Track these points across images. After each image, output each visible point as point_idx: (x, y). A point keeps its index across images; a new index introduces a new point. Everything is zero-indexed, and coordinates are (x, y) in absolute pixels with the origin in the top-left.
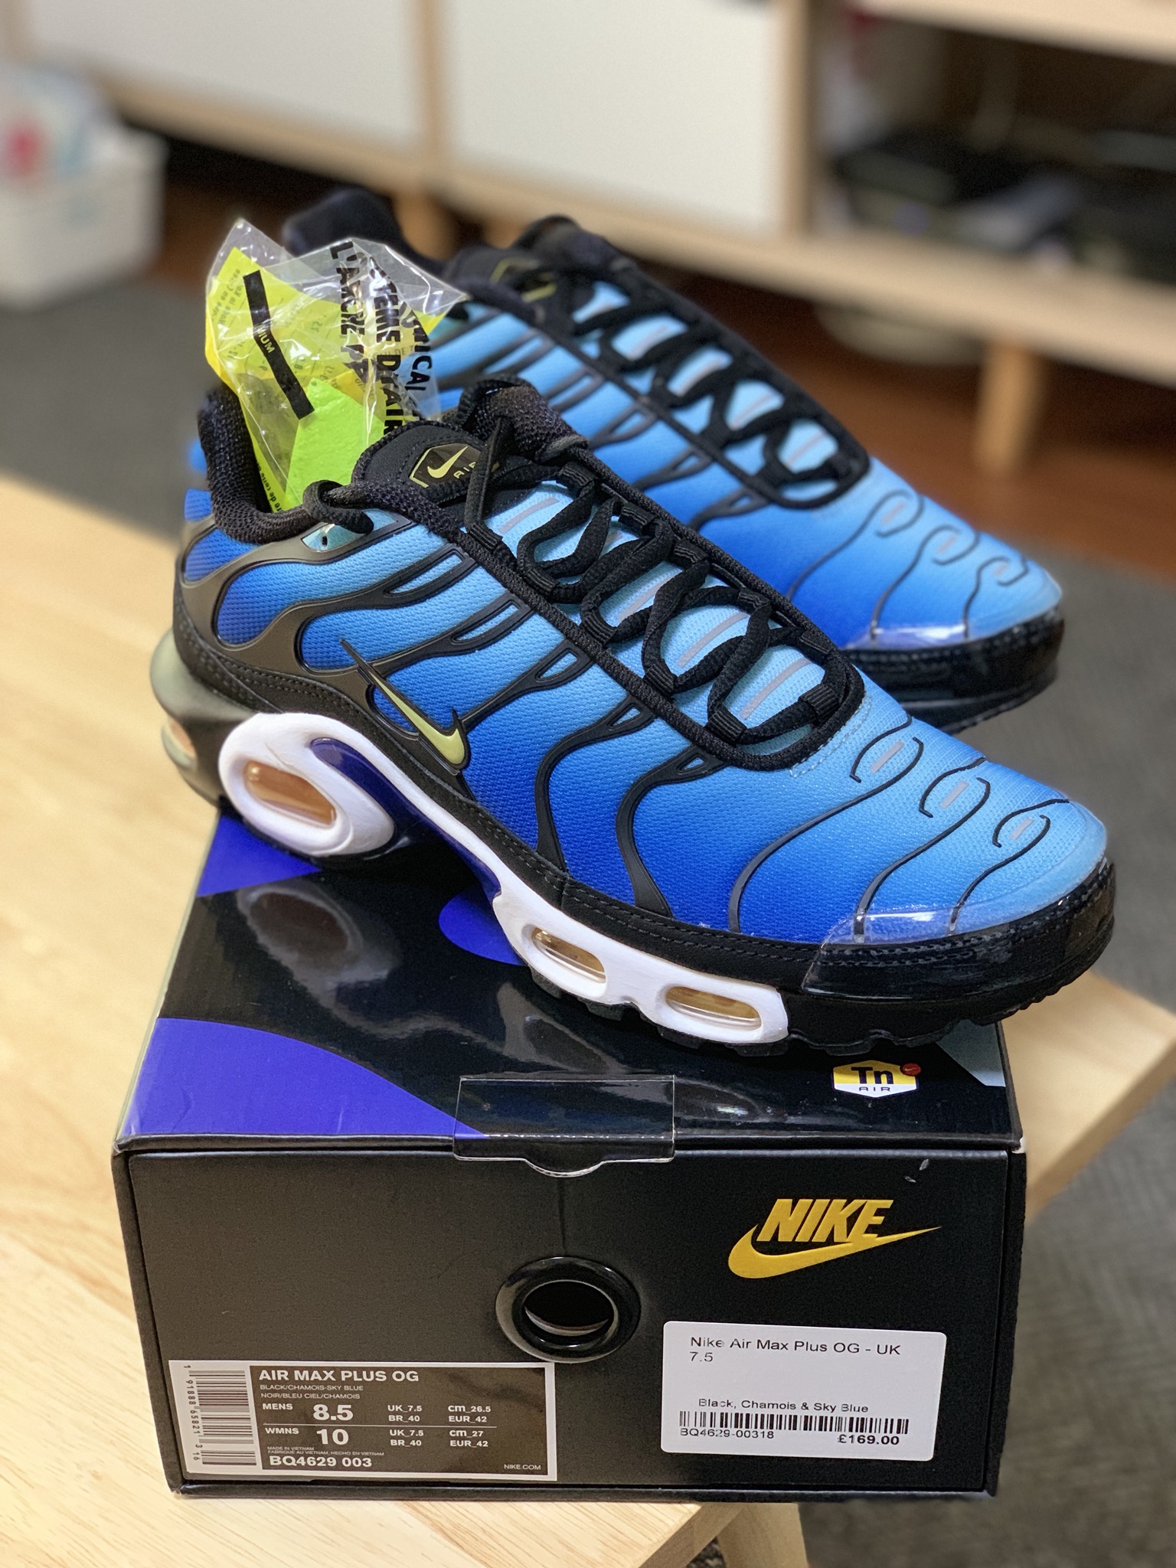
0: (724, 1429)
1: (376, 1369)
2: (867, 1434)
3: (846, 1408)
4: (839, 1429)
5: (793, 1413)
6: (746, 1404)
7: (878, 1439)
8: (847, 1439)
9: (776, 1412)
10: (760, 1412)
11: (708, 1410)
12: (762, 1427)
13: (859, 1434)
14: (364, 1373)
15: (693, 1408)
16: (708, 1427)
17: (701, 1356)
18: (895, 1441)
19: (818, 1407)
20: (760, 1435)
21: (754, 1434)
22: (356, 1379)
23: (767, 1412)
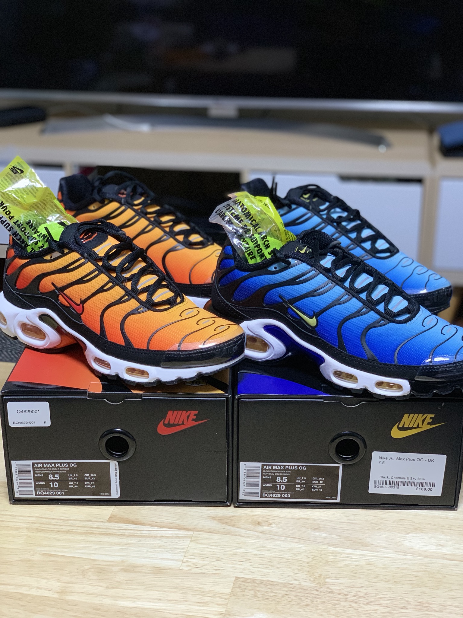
0: (386, 486)
1: (295, 466)
2: (424, 487)
3: (419, 479)
4: (417, 486)
5: (405, 480)
6: (392, 478)
7: (427, 489)
8: (419, 489)
9: (400, 480)
10: (396, 480)
11: (382, 479)
12: (396, 485)
13: (422, 487)
14: (292, 467)
15: (378, 479)
16: (381, 485)
17: (381, 462)
18: (431, 490)
19: (411, 478)
20: (395, 487)
21: (393, 487)
22: (289, 469)
23: (398, 480)
